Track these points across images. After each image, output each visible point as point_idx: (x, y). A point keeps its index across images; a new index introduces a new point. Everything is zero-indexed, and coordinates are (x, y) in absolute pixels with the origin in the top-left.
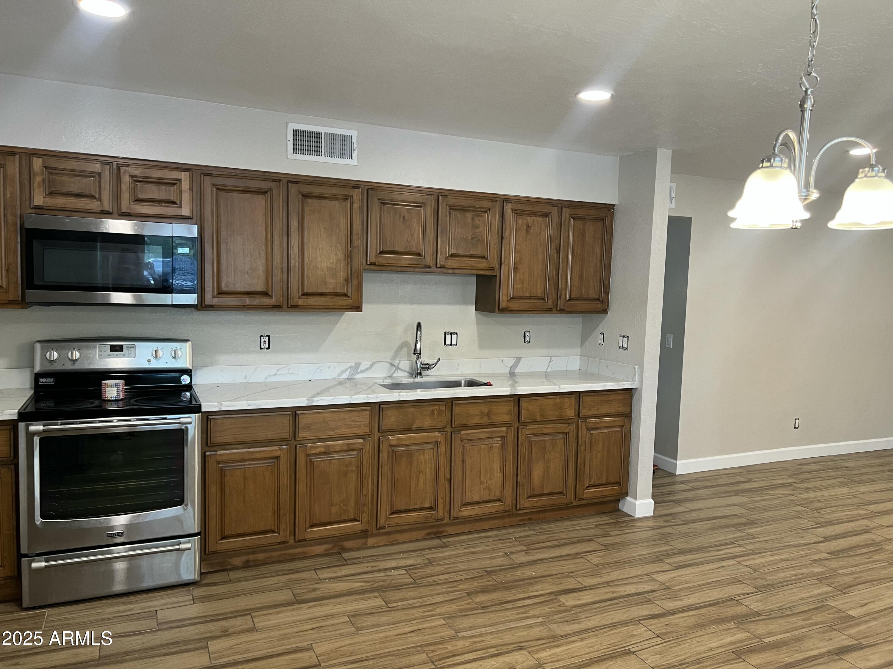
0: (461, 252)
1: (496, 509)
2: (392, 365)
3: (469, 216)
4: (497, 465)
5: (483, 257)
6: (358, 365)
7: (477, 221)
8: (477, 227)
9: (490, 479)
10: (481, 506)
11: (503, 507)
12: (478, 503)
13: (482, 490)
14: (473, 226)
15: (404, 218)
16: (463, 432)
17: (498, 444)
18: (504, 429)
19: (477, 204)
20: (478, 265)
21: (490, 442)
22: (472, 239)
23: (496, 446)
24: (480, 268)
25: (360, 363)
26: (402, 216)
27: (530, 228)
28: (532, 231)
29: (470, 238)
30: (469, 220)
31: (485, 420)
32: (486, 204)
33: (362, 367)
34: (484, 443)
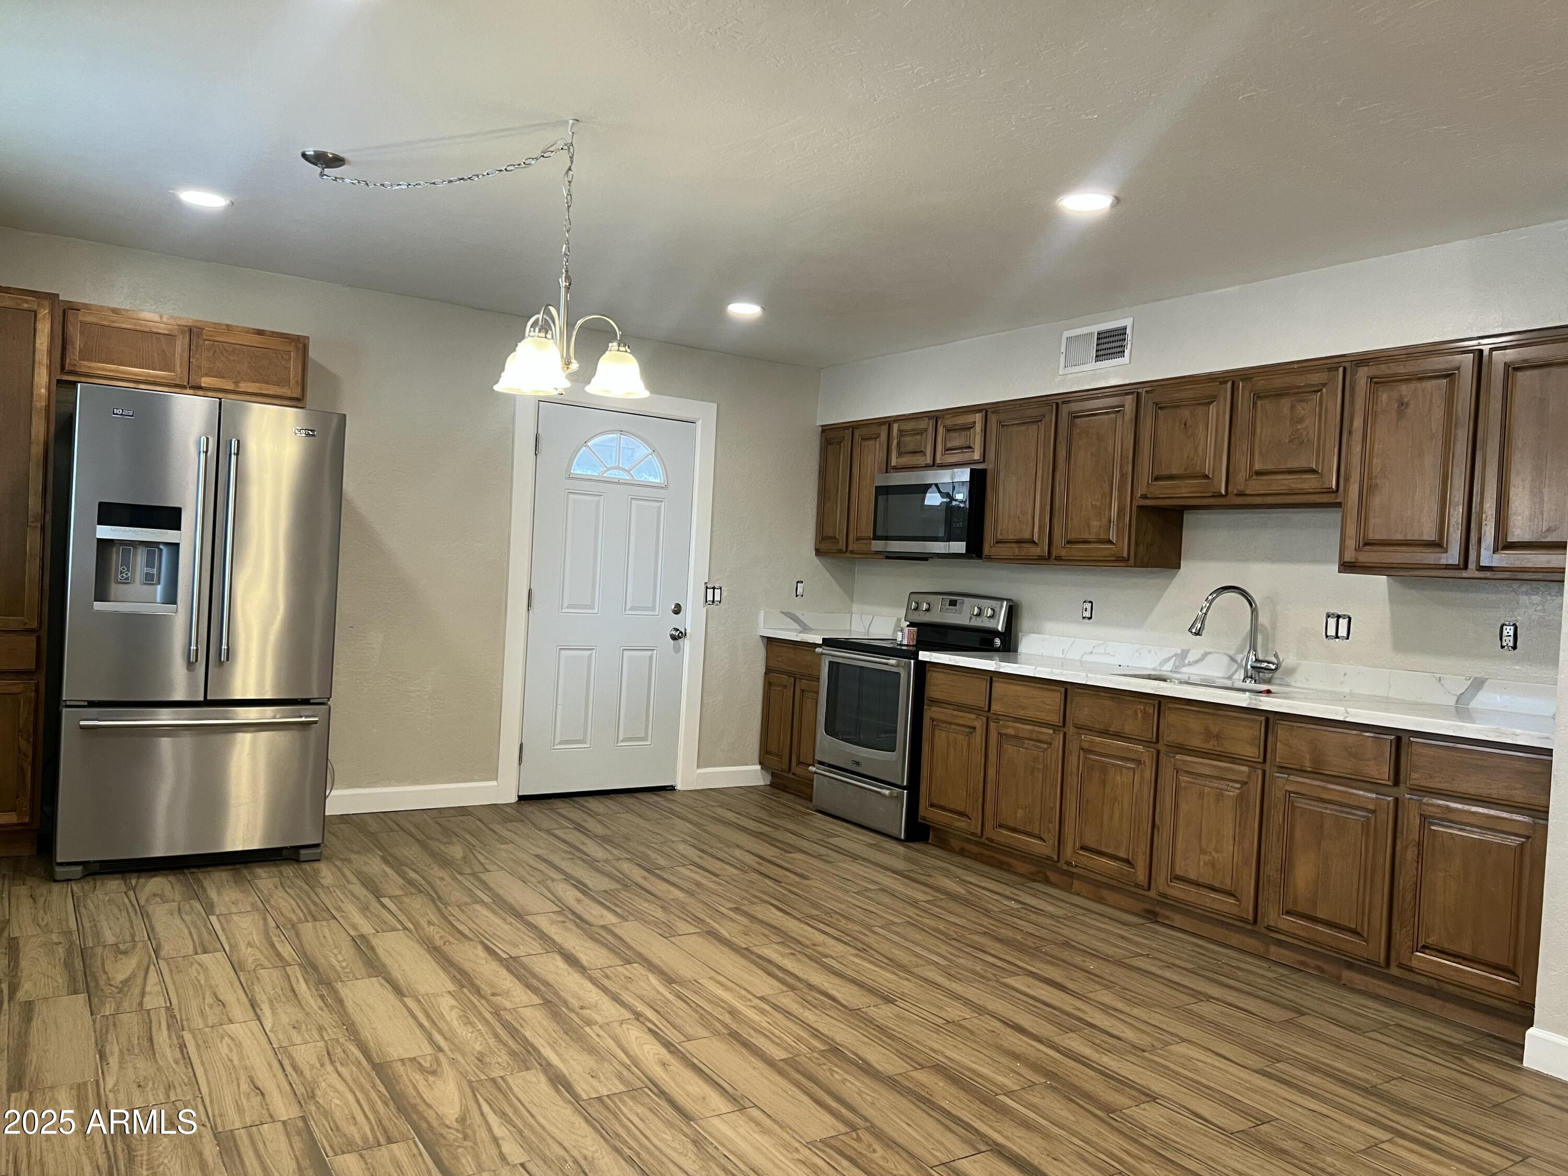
0: (1270, 467)
1: (1225, 908)
2: (1233, 659)
3: (1285, 403)
4: (1228, 830)
5: (1313, 471)
6: (1185, 653)
7: (1301, 410)
8: (1301, 420)
9: (1217, 852)
10: (1203, 892)
11: (1237, 909)
12: (1197, 884)
13: (1202, 863)
14: (1292, 419)
15: (1185, 424)
16: (1178, 757)
17: (1233, 791)
18: (1245, 769)
19: (1300, 381)
20: (1300, 486)
21: (1220, 786)
22: (1290, 441)
23: (1229, 796)
24: (1305, 491)
25: (1188, 651)
26: (1184, 421)
27: (1407, 405)
28: (1409, 411)
29: (1287, 441)
30: (1286, 411)
31: (1210, 745)
32: (1316, 378)
33: (1191, 658)
34: (1211, 784)
